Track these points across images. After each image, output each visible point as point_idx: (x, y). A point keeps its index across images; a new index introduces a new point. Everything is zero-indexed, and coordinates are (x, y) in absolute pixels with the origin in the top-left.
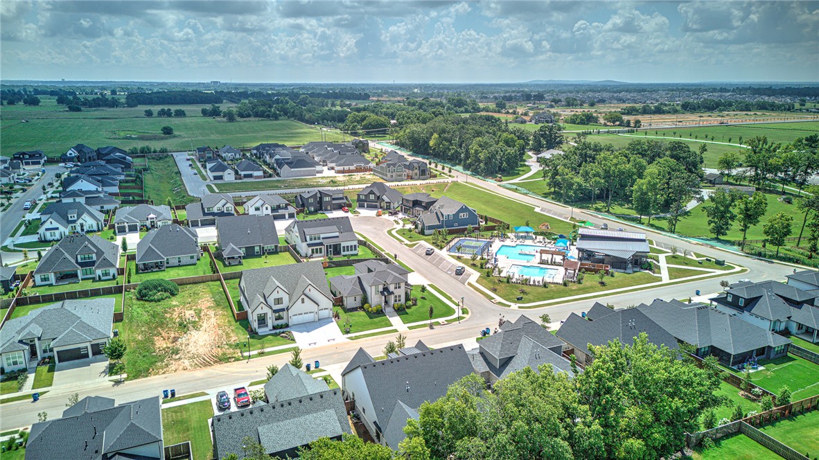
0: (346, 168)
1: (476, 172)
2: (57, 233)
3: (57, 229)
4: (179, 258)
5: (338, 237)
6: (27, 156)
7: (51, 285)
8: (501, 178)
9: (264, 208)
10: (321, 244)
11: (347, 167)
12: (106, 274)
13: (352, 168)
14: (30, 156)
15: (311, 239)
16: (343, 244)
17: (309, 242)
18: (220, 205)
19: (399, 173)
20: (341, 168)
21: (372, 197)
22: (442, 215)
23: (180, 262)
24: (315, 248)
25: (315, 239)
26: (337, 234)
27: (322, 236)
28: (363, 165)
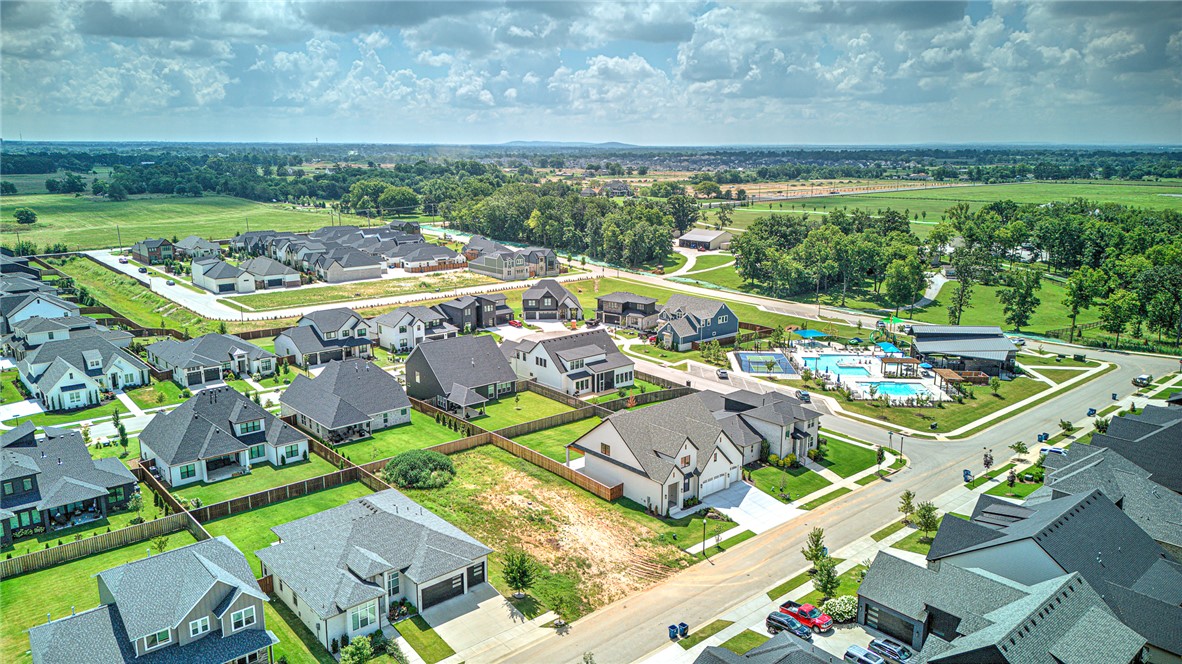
0: (424, 264)
1: (616, 262)
2: (83, 393)
3: (83, 386)
4: (385, 415)
5: (604, 361)
7: (201, 483)
8: (661, 269)
9: (415, 328)
10: (585, 374)
11: (425, 262)
12: (292, 453)
13: (432, 263)
15: (572, 368)
16: (618, 372)
17: (571, 372)
19: (518, 268)
20: (416, 264)
21: (548, 302)
22: (699, 321)
23: (386, 421)
24: (580, 380)
25: (577, 367)
26: (603, 357)
27: (586, 361)
28: (447, 258)
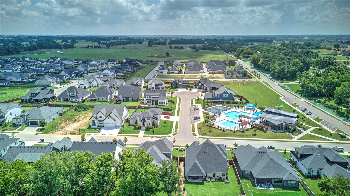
2: (83, 86)
3: (83, 85)
4: (102, 98)
5: (158, 98)
6: (111, 61)
7: (61, 102)
8: (282, 81)
9: (152, 84)
10: (151, 100)
11: (214, 71)
13: (216, 72)
14: (112, 61)
15: (147, 97)
16: (159, 101)
17: (147, 98)
18: (136, 82)
19: (232, 75)
20: (211, 72)
21: (200, 84)
22: (215, 94)
23: (102, 100)
24: (148, 101)
25: (149, 97)
26: (159, 97)
27: (152, 97)
28: (221, 71)
